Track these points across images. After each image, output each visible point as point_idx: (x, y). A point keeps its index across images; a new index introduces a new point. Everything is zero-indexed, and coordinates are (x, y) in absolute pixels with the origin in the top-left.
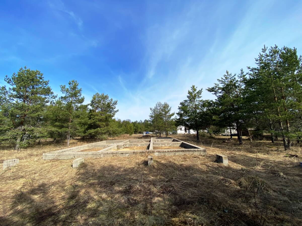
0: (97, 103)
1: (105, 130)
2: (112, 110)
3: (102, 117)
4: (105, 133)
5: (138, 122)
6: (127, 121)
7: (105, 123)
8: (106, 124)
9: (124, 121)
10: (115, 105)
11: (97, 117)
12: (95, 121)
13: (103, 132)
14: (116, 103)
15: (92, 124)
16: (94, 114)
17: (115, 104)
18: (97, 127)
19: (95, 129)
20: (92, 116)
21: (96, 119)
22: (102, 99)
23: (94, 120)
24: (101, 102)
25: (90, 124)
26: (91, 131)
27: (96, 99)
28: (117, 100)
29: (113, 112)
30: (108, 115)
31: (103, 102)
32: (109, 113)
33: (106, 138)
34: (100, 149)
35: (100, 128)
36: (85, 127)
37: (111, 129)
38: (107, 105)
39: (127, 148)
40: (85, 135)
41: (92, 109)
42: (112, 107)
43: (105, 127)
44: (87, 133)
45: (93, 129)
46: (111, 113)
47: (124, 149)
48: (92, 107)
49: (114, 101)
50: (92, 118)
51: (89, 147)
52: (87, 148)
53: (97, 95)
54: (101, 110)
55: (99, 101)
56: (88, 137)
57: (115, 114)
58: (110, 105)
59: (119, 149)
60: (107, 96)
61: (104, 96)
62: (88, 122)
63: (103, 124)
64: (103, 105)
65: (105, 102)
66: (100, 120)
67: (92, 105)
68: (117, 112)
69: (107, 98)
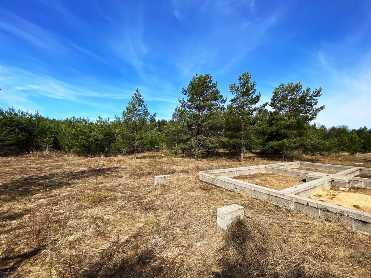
0: (280, 101)
1: (297, 143)
2: (309, 108)
3: (291, 121)
4: (297, 148)
6: (340, 129)
7: (297, 132)
8: (297, 133)
9: (333, 129)
11: (282, 122)
12: (278, 129)
13: (293, 145)
15: (274, 133)
16: (276, 118)
18: (283, 138)
19: (278, 140)
20: (273, 122)
21: (279, 125)
22: (289, 93)
23: (276, 126)
24: (287, 98)
25: (271, 133)
26: (272, 143)
27: (279, 94)
28: (321, 87)
29: (311, 112)
30: (301, 118)
31: (292, 97)
32: (304, 114)
33: (299, 156)
34: (288, 179)
35: (288, 139)
36: (263, 137)
37: (308, 141)
38: (299, 101)
39: (361, 191)
40: (264, 148)
41: (273, 112)
42: (309, 102)
43: (296, 138)
44: (266, 146)
45: (275, 140)
46: (307, 113)
47: (351, 191)
48: (274, 109)
49: (315, 91)
50: (274, 124)
51: (268, 170)
52: (265, 172)
53: (281, 87)
54: (288, 110)
55: (284, 97)
56: (269, 151)
57: (317, 114)
58: (306, 100)
59: (336, 190)
60: (298, 85)
61: (292, 86)
62: (268, 130)
63: (292, 132)
64: (292, 101)
65: (295, 96)
66: (287, 126)
67: (272, 105)
68: (322, 111)
69: (299, 87)
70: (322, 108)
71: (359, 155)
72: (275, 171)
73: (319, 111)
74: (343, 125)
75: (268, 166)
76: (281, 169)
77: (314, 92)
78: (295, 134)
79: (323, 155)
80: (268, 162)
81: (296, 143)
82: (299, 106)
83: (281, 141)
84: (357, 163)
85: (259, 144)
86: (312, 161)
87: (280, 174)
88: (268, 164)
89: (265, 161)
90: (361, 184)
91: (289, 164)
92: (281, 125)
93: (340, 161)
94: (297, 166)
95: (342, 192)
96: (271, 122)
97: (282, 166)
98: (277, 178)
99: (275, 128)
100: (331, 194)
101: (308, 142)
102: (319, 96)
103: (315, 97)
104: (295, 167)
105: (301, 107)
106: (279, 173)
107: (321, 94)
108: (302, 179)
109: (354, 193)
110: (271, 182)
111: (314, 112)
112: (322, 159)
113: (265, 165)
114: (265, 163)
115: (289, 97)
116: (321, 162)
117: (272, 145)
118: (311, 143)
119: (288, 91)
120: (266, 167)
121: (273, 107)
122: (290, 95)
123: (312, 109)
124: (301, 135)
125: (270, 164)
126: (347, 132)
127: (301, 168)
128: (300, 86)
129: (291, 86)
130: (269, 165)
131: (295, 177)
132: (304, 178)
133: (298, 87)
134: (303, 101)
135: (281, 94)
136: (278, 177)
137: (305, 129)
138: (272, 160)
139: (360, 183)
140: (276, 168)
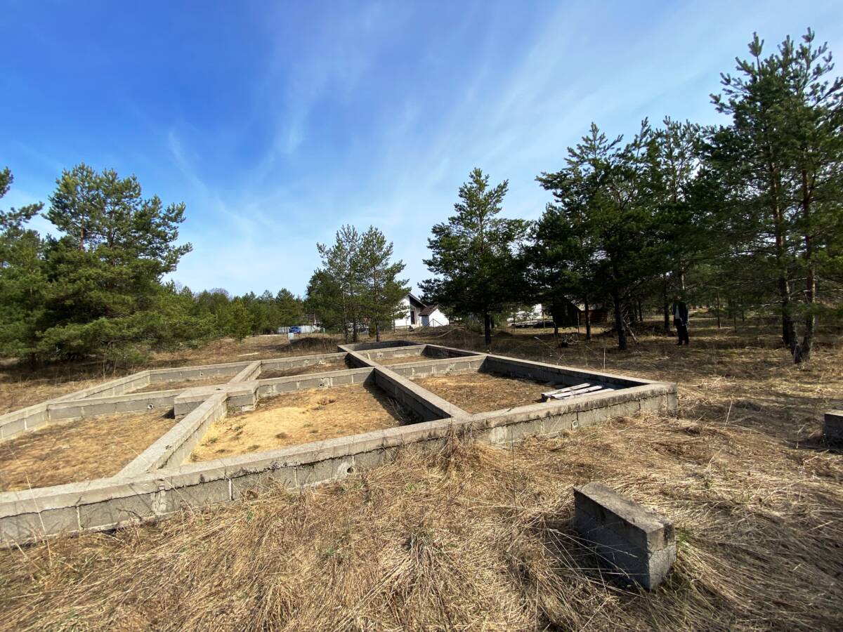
0: (82, 211)
1: (138, 326)
2: (161, 244)
3: (117, 269)
4: (136, 339)
5: (256, 297)
6: (216, 295)
7: (135, 298)
8: (136, 301)
9: (205, 295)
10: (174, 224)
11: (92, 271)
12: (80, 290)
13: (126, 332)
14: (177, 215)
15: (68, 302)
16: (73, 259)
17: (174, 220)
18: (96, 316)
19: (84, 321)
20: (62, 267)
21: (83, 279)
22: (108, 195)
23: (74, 281)
24: (103, 209)
25: (56, 300)
26: (61, 330)
27: (76, 189)
28: (183, 203)
29: (165, 254)
30: (142, 265)
31: (117, 208)
32: (149, 257)
33: (145, 358)
34: (127, 424)
35: (112, 317)
36: (28, 315)
37: (163, 320)
38: (135, 223)
39: (275, 403)
40: (34, 350)
41: (58, 239)
42: (160, 229)
43: (132, 313)
44: (43, 342)
45: (72, 322)
46: (156, 254)
47: (261, 408)
48: (61, 230)
49: (171, 207)
50: (64, 276)
51: (56, 415)
52: (46, 425)
53: (82, 173)
54: (106, 241)
55: (92, 205)
56: (52, 356)
57: (178, 259)
58: (153, 223)
59: (237, 416)
60: (131, 182)
61: (116, 181)
62: (44, 292)
63: (124, 300)
64: (117, 220)
65: (124, 209)
66: (106, 284)
67: (54, 218)
68: (187, 255)
69: (134, 191)
70: (187, 249)
71: (250, 340)
72: (83, 412)
73: (182, 254)
74: (219, 288)
75: (56, 405)
76: (100, 402)
77: (169, 210)
78: (131, 302)
79: (195, 347)
80: (55, 389)
81: (133, 326)
82: (137, 235)
83: (91, 324)
84: (250, 354)
85: (15, 338)
86: (174, 364)
87: (101, 417)
88: (52, 396)
89: (42, 390)
90: (273, 390)
91: (124, 382)
92: (87, 280)
93: (223, 354)
94: (143, 384)
95: (247, 415)
96: (54, 268)
97: (104, 393)
98: (92, 432)
99: (70, 286)
100: (233, 428)
101: (162, 322)
102: (181, 221)
103: (173, 222)
104: (139, 388)
105: (140, 237)
106: (97, 416)
107: (183, 216)
108: (164, 413)
109: (266, 409)
110: (73, 454)
111: (172, 256)
112: (192, 357)
113: (44, 404)
114: (43, 394)
115: (108, 208)
116: (193, 363)
117: (61, 336)
118: (171, 325)
119: (104, 190)
120: (50, 407)
121: (58, 225)
122: (111, 203)
123: (167, 247)
124: (144, 306)
125: (59, 394)
126: (227, 300)
127: (153, 386)
128: (136, 186)
129: (113, 180)
130: (58, 400)
131: (144, 413)
132: (168, 409)
133: (131, 187)
134: (145, 223)
135: (85, 193)
136: (94, 427)
137: (154, 293)
138: (66, 381)
139: (270, 389)
140: (86, 404)
